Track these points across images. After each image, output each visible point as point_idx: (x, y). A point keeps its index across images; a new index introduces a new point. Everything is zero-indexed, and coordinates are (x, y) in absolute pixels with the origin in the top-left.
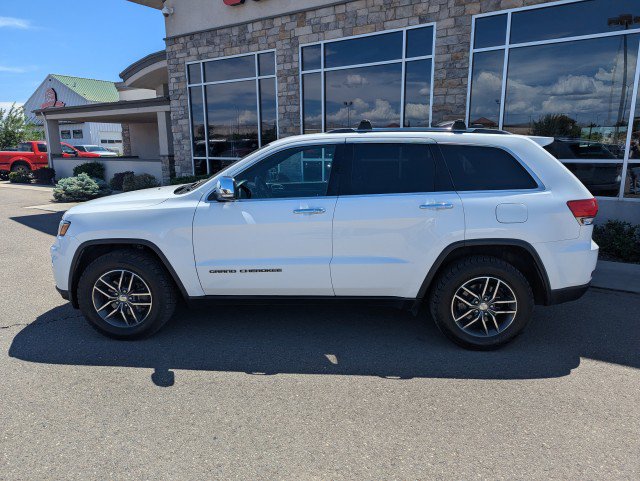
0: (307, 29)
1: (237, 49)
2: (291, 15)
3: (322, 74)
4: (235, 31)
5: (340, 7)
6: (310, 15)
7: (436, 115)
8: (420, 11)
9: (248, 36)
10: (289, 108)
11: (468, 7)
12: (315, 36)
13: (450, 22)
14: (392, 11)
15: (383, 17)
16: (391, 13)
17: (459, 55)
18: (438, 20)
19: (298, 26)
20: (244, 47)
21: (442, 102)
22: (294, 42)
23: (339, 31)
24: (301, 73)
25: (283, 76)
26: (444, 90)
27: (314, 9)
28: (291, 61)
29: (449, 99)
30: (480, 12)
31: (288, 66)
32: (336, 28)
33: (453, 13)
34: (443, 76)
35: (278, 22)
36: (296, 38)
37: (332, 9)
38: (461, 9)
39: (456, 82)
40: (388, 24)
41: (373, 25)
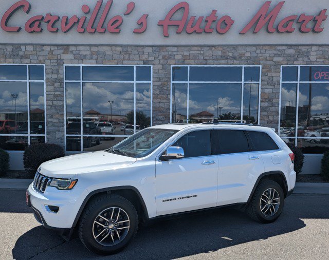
0: (70, 56)
1: (11, 60)
2: (58, 45)
3: (81, 84)
4: (10, 49)
5: (94, 47)
6: (72, 49)
7: (155, 112)
8: (144, 58)
9: (21, 53)
10: (55, 103)
11: (169, 61)
12: (76, 61)
13: (161, 66)
14: (128, 55)
15: (123, 57)
16: (127, 57)
17: (166, 83)
18: (153, 64)
19: (63, 53)
20: (17, 60)
21: (158, 106)
22: (60, 62)
23: (94, 61)
24: (65, 81)
25: (50, 82)
26: (158, 100)
27: (76, 46)
28: (58, 73)
29: (161, 105)
30: (175, 64)
31: (55, 76)
32: (92, 58)
33: (161, 62)
34: (158, 92)
35: (47, 48)
36: (62, 60)
37: (88, 48)
38: (165, 61)
39: (165, 96)
40: (125, 62)
41: (116, 61)
